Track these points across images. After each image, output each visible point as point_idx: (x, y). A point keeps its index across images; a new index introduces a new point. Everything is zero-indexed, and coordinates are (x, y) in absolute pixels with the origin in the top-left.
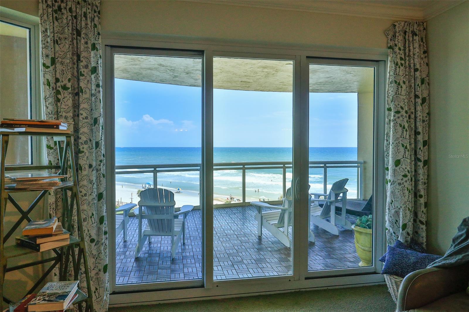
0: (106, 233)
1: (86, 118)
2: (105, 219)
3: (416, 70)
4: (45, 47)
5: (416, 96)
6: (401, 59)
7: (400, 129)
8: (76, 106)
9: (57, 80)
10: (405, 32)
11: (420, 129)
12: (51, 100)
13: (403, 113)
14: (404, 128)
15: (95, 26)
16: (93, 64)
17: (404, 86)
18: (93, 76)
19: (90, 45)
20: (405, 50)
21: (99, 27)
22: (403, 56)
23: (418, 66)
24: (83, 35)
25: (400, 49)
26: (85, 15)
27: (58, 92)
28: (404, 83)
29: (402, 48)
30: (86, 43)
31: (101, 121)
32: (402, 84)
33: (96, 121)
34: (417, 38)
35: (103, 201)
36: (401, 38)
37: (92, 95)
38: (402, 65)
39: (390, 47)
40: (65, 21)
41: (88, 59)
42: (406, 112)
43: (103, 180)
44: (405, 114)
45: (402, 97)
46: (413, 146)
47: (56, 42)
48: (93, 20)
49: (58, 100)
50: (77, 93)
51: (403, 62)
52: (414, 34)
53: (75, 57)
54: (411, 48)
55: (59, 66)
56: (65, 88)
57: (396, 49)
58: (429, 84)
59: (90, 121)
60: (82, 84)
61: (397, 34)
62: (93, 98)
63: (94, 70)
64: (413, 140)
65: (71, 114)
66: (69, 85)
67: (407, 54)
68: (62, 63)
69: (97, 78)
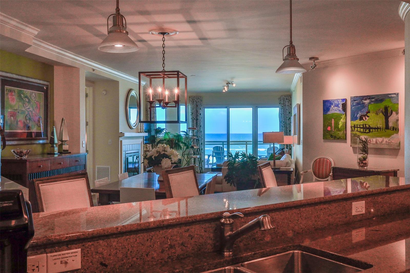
0: (203, 153)
1: (199, 125)
2: (203, 149)
3: (287, 110)
4: (191, 111)
5: (287, 118)
6: (282, 107)
7: (281, 127)
8: (197, 123)
9: (193, 117)
10: (284, 99)
11: (288, 127)
12: (192, 122)
13: (282, 122)
14: (283, 126)
15: (201, 104)
16: (200, 113)
17: (283, 115)
18: (200, 116)
19: (200, 109)
20: (284, 104)
21: (202, 104)
22: (283, 106)
23: (287, 109)
24: (198, 107)
25: (282, 104)
26: (199, 102)
27: (193, 120)
28: (283, 113)
29: (283, 104)
30: (199, 108)
31: (202, 126)
32: (282, 114)
33: (201, 126)
34: (287, 100)
35: (202, 145)
36: (282, 101)
37: (200, 120)
38: (282, 108)
39: (280, 103)
40: (195, 104)
41: (199, 112)
42: (283, 122)
43: (202, 140)
44: (283, 123)
45: (282, 118)
46: (286, 132)
47: (193, 109)
48: (200, 103)
49: (193, 122)
50: (197, 120)
51: (283, 108)
52: (287, 99)
53: (196, 112)
54: (286, 103)
55: (193, 114)
56: (194, 119)
57: (281, 104)
58: (291, 114)
59: (200, 126)
60: (198, 118)
61: (281, 100)
62: (200, 121)
63: (201, 114)
64: (286, 130)
65: (196, 125)
66: (195, 118)
67: (285, 105)
68: (194, 113)
69: (201, 116)
